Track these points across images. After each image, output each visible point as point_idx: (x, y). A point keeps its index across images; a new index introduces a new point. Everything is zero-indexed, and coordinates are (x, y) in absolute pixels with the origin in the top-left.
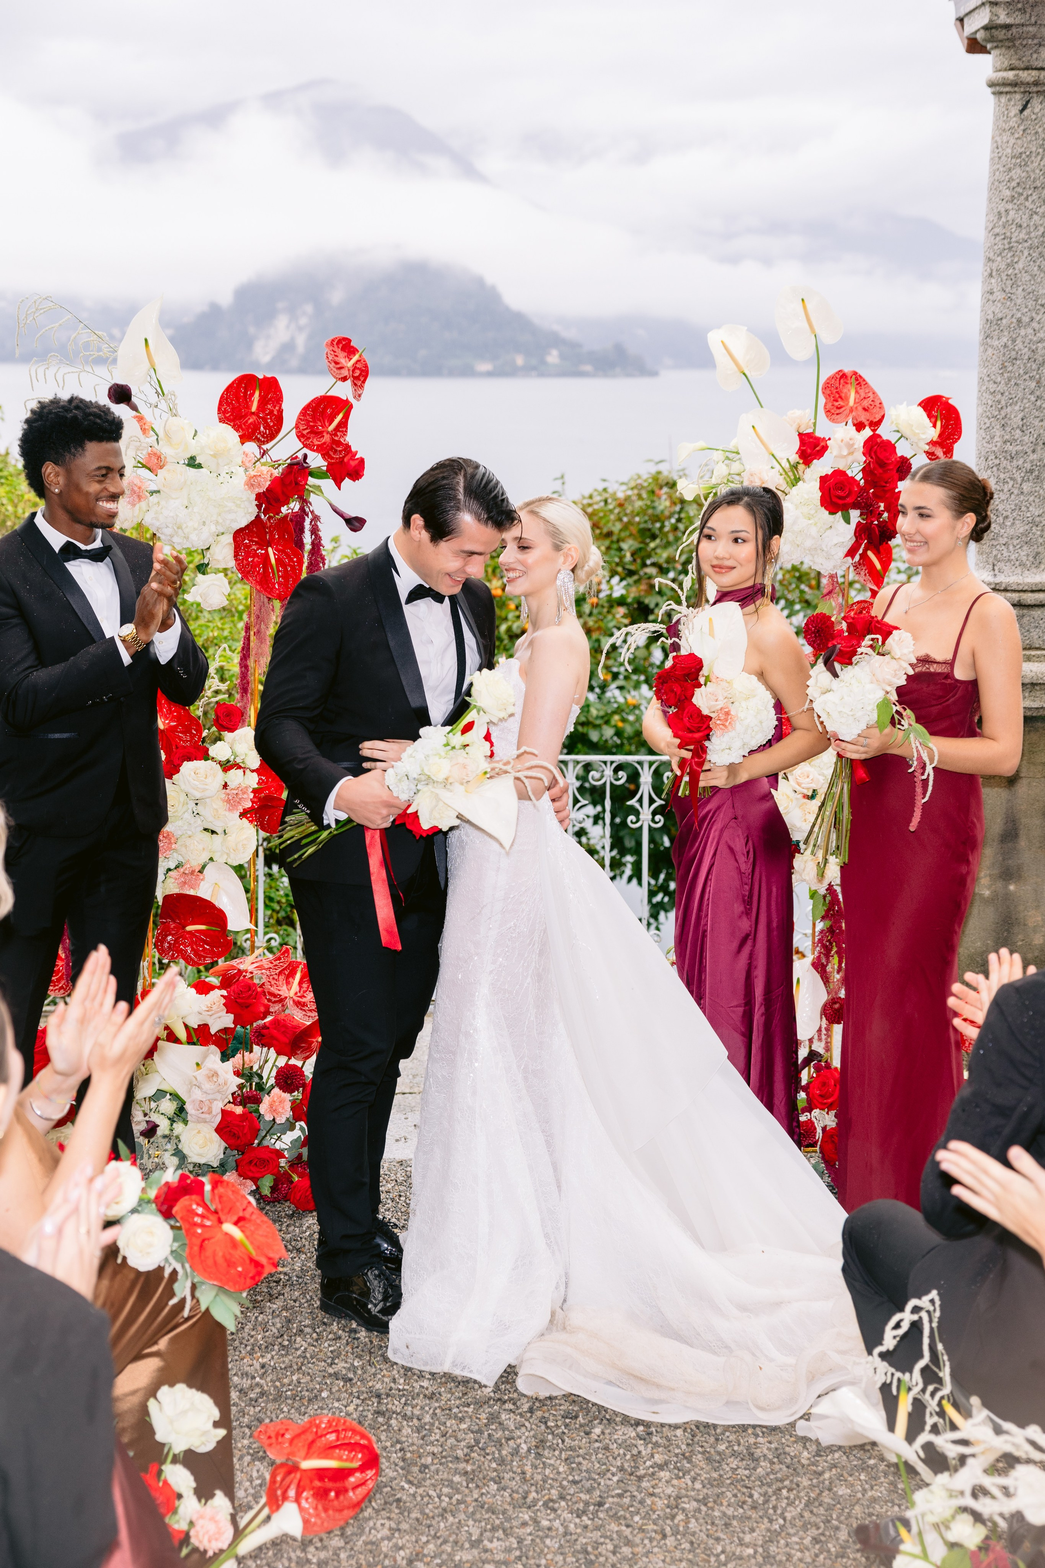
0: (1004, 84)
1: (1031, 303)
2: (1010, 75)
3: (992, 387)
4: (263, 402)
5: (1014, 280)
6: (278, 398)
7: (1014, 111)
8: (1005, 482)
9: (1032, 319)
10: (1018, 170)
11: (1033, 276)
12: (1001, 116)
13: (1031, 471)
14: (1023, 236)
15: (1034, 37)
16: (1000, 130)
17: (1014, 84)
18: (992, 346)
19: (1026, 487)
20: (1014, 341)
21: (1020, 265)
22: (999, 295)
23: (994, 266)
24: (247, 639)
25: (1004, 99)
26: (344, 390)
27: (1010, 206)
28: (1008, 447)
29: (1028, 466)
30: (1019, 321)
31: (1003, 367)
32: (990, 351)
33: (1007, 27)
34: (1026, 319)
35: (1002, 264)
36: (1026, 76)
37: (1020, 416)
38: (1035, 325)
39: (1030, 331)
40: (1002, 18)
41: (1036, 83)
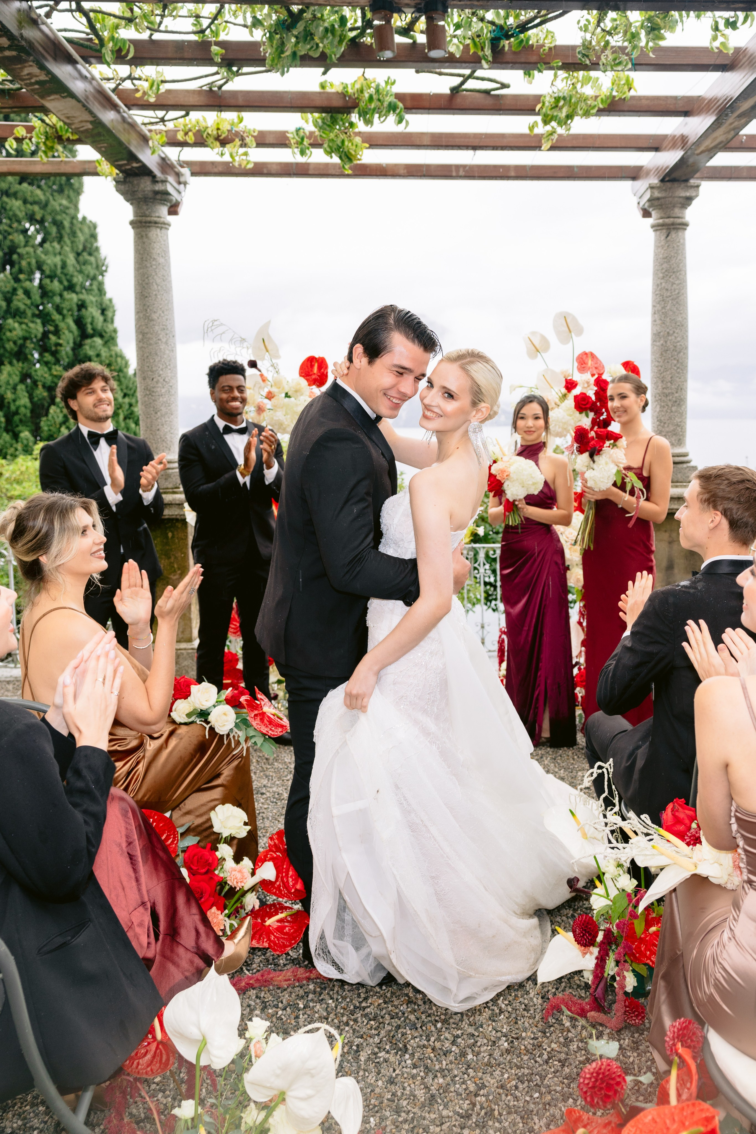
0: (659, 226)
1: (673, 325)
2: (661, 221)
4: (318, 367)
5: (665, 314)
6: (325, 365)
7: (663, 238)
12: (657, 240)
13: (676, 402)
14: (669, 294)
15: (671, 203)
16: (656, 247)
17: (662, 225)
18: (656, 345)
19: (674, 409)
20: (666, 342)
21: (668, 308)
22: (659, 322)
23: (656, 309)
25: (658, 233)
28: (665, 391)
29: (674, 399)
30: (668, 333)
31: (662, 354)
33: (659, 199)
34: (671, 332)
35: (660, 308)
36: (667, 221)
38: (675, 335)
40: (657, 194)
41: (673, 224)
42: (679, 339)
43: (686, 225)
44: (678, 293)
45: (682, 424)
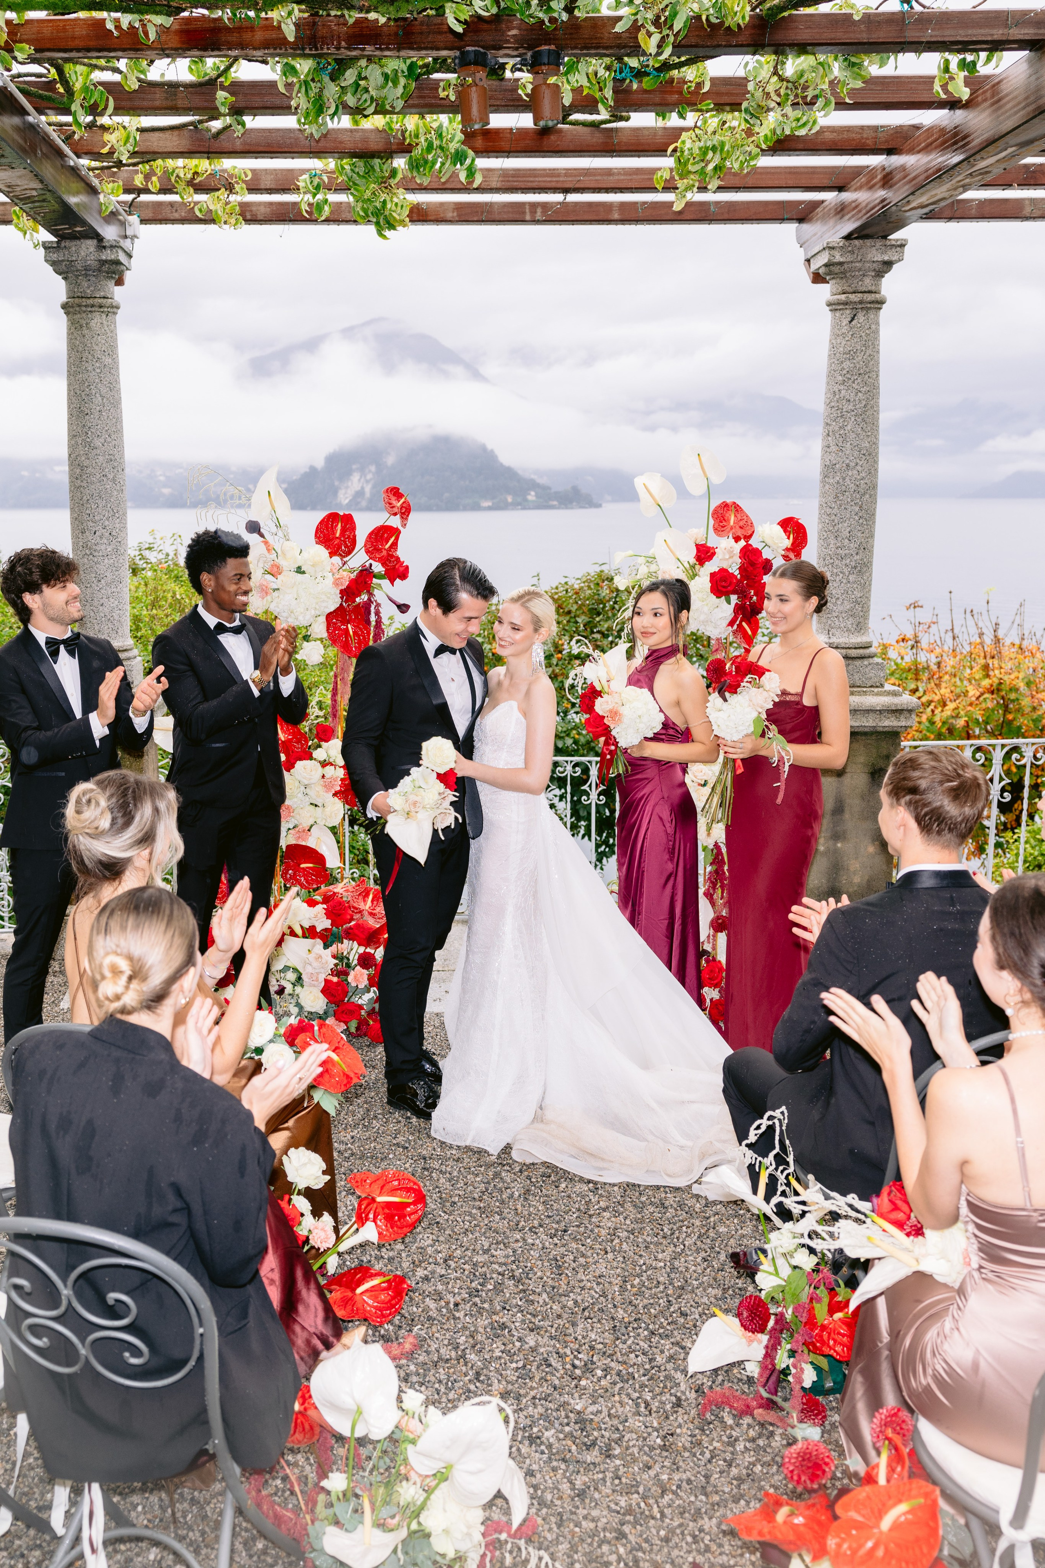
0: (839, 304)
1: (856, 453)
2: (843, 297)
3: (829, 511)
4: (343, 530)
5: (844, 438)
6: (353, 528)
7: (845, 322)
8: (837, 575)
9: (857, 464)
10: (848, 363)
11: (858, 435)
12: (836, 325)
13: (855, 567)
14: (850, 407)
15: (860, 270)
16: (835, 335)
17: (846, 303)
18: (828, 483)
19: (851, 578)
20: (844, 479)
21: (849, 427)
22: (834, 448)
23: (831, 429)
24: (336, 683)
25: (838, 314)
26: (395, 522)
27: (842, 387)
29: (853, 564)
30: (848, 465)
31: (837, 497)
32: (827, 487)
33: (841, 264)
34: (852, 464)
35: (835, 426)
36: (853, 297)
37: (848, 529)
38: (859, 468)
39: (855, 472)
40: (838, 258)
41: (861, 302)
42: (863, 474)
43: (882, 302)
44: (865, 406)
45: (864, 600)
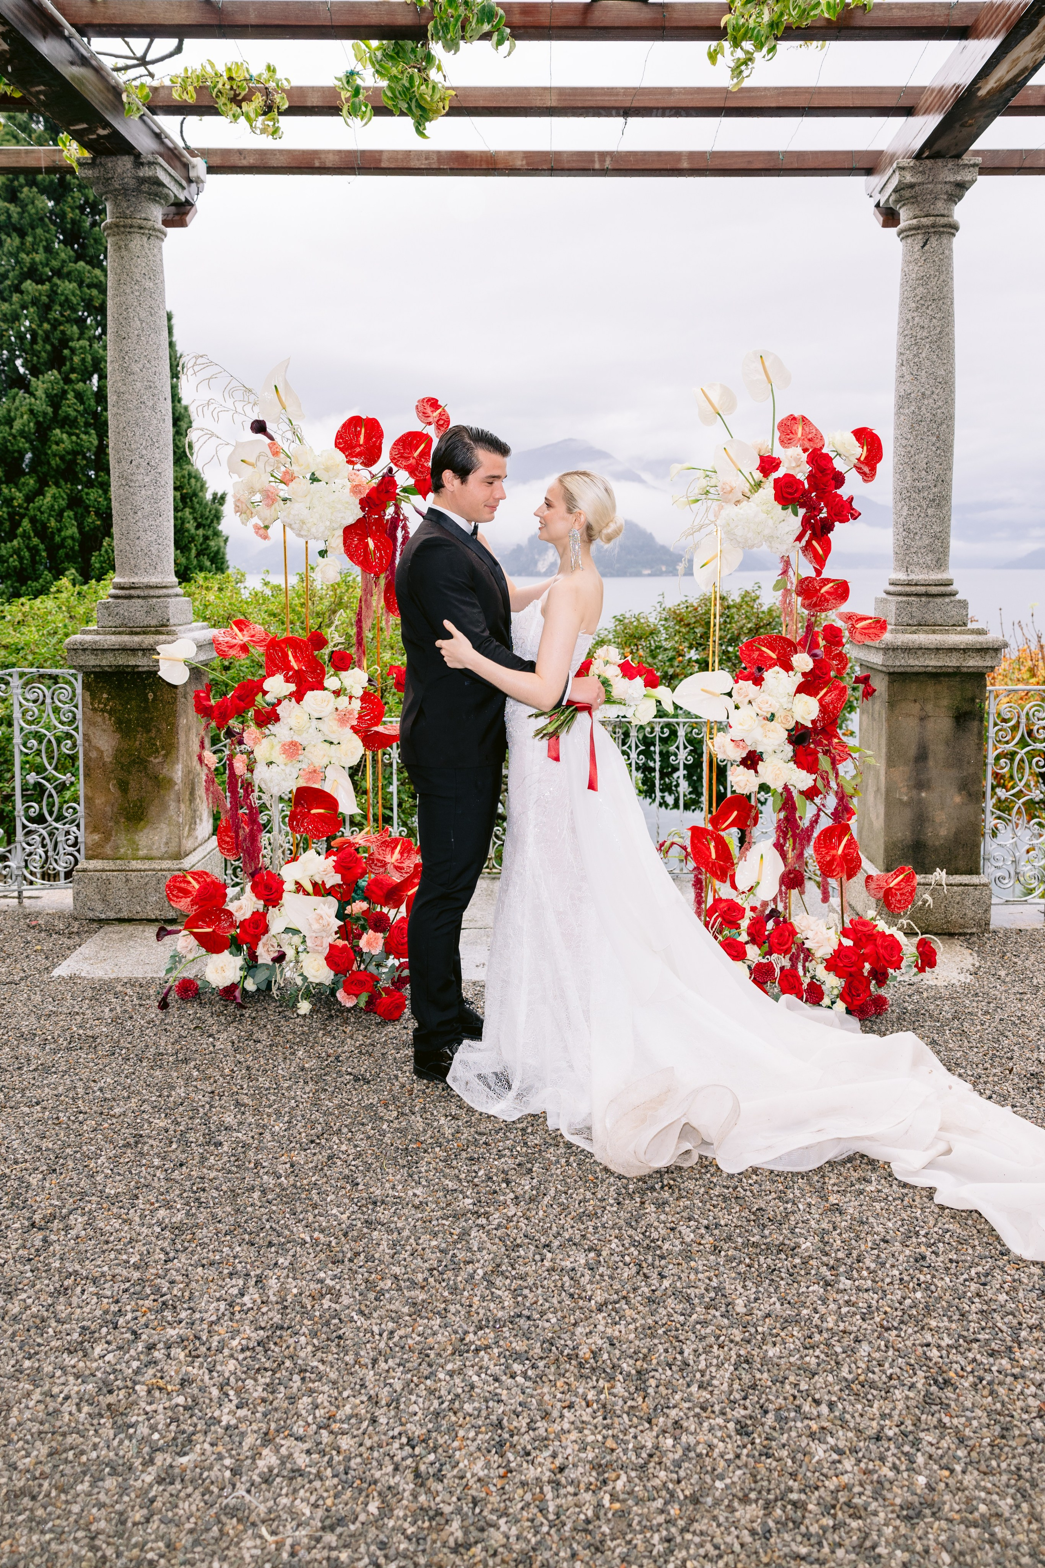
0: (910, 229)
1: (932, 382)
2: (914, 222)
3: (904, 442)
4: (368, 437)
5: (919, 366)
6: (378, 433)
7: (917, 246)
8: (914, 508)
9: (933, 393)
10: (921, 288)
11: (933, 362)
12: (908, 250)
13: (934, 500)
14: (925, 334)
15: (932, 192)
16: (907, 262)
17: (917, 229)
18: (903, 414)
19: (930, 511)
20: (920, 408)
21: (924, 355)
22: (908, 377)
23: (904, 358)
25: (910, 239)
27: (915, 314)
29: (931, 496)
30: (923, 394)
31: (912, 427)
33: (911, 186)
34: (928, 393)
35: (909, 355)
36: (925, 221)
37: (925, 461)
38: (935, 396)
39: (931, 401)
40: (909, 178)
41: (934, 226)
42: (940, 403)
43: (956, 226)
44: (941, 333)
45: (943, 535)
